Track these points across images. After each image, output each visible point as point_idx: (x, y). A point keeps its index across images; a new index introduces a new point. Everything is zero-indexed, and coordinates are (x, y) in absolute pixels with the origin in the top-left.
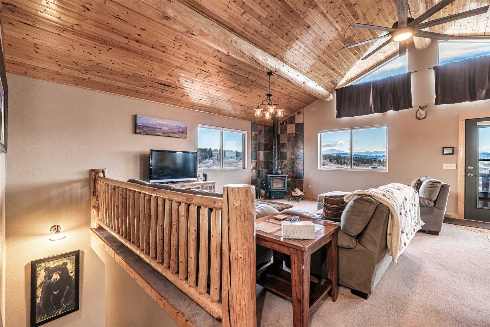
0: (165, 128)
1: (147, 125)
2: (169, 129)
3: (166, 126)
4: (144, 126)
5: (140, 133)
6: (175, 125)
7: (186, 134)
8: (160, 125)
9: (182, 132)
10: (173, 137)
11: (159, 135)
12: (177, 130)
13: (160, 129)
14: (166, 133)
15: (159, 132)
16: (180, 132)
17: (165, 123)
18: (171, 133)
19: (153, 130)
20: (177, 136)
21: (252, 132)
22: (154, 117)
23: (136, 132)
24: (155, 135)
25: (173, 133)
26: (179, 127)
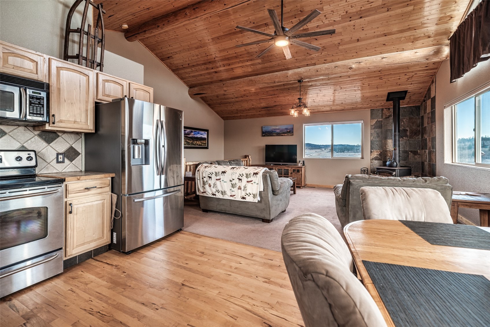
0: (278, 131)
1: (267, 131)
2: (280, 131)
3: (278, 129)
4: (266, 132)
5: (264, 136)
6: (284, 128)
7: (293, 132)
8: (275, 129)
9: (289, 132)
10: (283, 135)
11: (274, 136)
12: (286, 131)
13: (275, 132)
14: (278, 134)
15: (274, 134)
16: (287, 132)
17: (277, 128)
18: (282, 133)
19: (271, 133)
20: (286, 134)
21: (372, 120)
22: (271, 126)
23: (263, 136)
24: (272, 136)
25: (283, 133)
26: (287, 129)
